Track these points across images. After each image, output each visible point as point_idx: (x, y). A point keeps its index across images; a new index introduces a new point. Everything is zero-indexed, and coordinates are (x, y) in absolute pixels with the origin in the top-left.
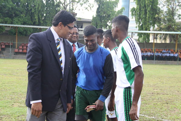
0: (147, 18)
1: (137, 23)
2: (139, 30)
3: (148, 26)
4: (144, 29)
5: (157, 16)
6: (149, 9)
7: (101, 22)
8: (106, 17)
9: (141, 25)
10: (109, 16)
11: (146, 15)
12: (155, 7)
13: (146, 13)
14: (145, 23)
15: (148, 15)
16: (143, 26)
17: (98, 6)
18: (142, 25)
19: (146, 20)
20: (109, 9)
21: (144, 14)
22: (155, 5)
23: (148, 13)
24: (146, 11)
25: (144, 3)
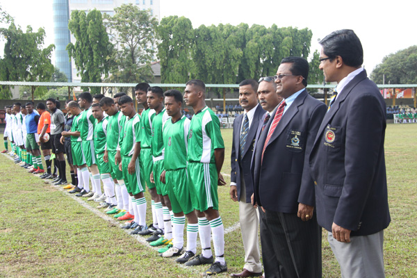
0: (94, 60)
1: (78, 69)
2: (83, 81)
3: (97, 74)
4: (91, 78)
5: (108, 58)
6: (94, 47)
7: (16, 68)
8: (23, 60)
9: (85, 71)
10: (29, 57)
11: (92, 56)
12: (103, 44)
13: (91, 54)
14: (91, 69)
15: (95, 57)
16: (89, 74)
17: (6, 41)
18: (87, 73)
19: (92, 64)
20: (28, 46)
21: (89, 55)
22: (104, 42)
23: (95, 53)
24: (90, 49)
25: (86, 37)
